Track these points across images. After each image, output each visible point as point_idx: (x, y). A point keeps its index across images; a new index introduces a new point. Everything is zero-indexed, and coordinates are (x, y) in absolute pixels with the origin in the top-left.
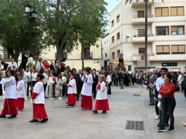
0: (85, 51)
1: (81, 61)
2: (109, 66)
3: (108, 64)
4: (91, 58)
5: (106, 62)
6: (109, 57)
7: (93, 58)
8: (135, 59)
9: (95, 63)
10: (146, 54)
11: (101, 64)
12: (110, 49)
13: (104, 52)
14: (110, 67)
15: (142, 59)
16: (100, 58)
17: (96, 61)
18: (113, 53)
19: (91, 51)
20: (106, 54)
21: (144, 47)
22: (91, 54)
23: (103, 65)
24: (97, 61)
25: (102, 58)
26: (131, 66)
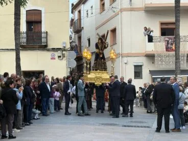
4: (44, 47)
7: (50, 46)
9: (53, 58)
11: (69, 62)
15: (168, 49)
16: (68, 47)
17: (57, 54)
19: (43, 30)
21: (173, 20)
22: (43, 35)
23: (74, 64)
26: (141, 66)
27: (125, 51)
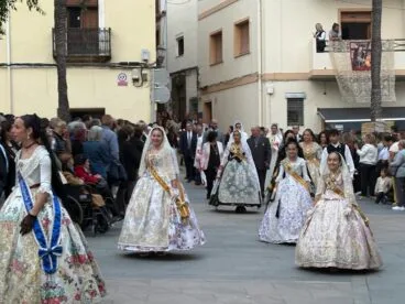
0: (74, 23)
1: (53, 74)
2: (195, 102)
3: (191, 90)
4: (104, 61)
5: (178, 82)
6: (197, 53)
7: (118, 58)
9: (122, 83)
10: (377, 43)
11: (154, 89)
12: (201, 18)
13: (173, 27)
14: (201, 108)
15: (356, 65)
16: (153, 59)
17: (130, 75)
18: (217, 37)
19: (102, 25)
20: (181, 42)
22: (102, 36)
23: (165, 95)
24: (135, 73)
25: (159, 61)
26: (301, 100)
27: (270, 70)
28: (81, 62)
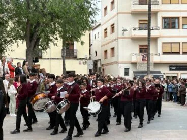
0: (67, 48)
1: (62, 61)
2: (100, 69)
3: (99, 66)
4: (75, 58)
5: (95, 63)
6: (100, 56)
7: (79, 57)
8: (134, 59)
9: (80, 64)
11: (89, 65)
12: (102, 46)
15: (143, 60)
16: (88, 58)
17: (82, 62)
18: (106, 51)
19: (75, 48)
20: (96, 52)
21: (147, 44)
22: (75, 51)
23: (92, 68)
24: (84, 61)
25: (90, 58)
26: (128, 69)
27: (120, 61)
28: (69, 58)
